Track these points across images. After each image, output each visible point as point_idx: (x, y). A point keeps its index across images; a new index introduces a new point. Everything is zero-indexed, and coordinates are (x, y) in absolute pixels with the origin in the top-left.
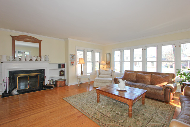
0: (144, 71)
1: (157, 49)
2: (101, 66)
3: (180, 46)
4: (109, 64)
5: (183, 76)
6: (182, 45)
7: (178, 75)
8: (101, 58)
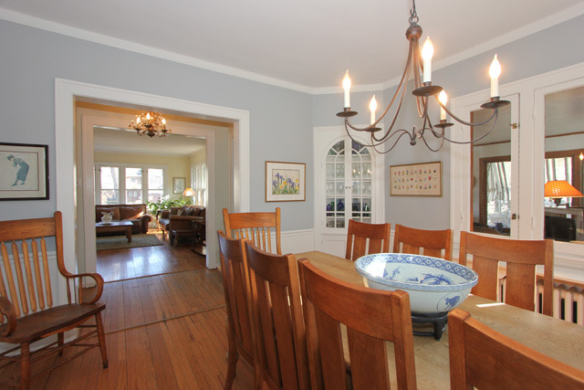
3: (147, 171)
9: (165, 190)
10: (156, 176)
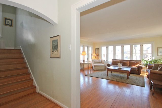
0: (123, 59)
1: (131, 46)
2: (93, 57)
3: (143, 46)
4: (98, 55)
5: (145, 62)
6: (144, 45)
7: (142, 61)
8: (92, 51)
9: (153, 54)
10: (147, 47)
